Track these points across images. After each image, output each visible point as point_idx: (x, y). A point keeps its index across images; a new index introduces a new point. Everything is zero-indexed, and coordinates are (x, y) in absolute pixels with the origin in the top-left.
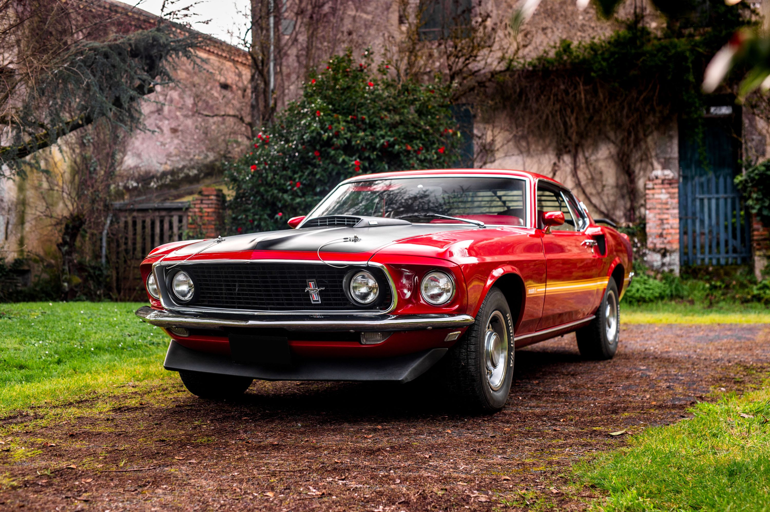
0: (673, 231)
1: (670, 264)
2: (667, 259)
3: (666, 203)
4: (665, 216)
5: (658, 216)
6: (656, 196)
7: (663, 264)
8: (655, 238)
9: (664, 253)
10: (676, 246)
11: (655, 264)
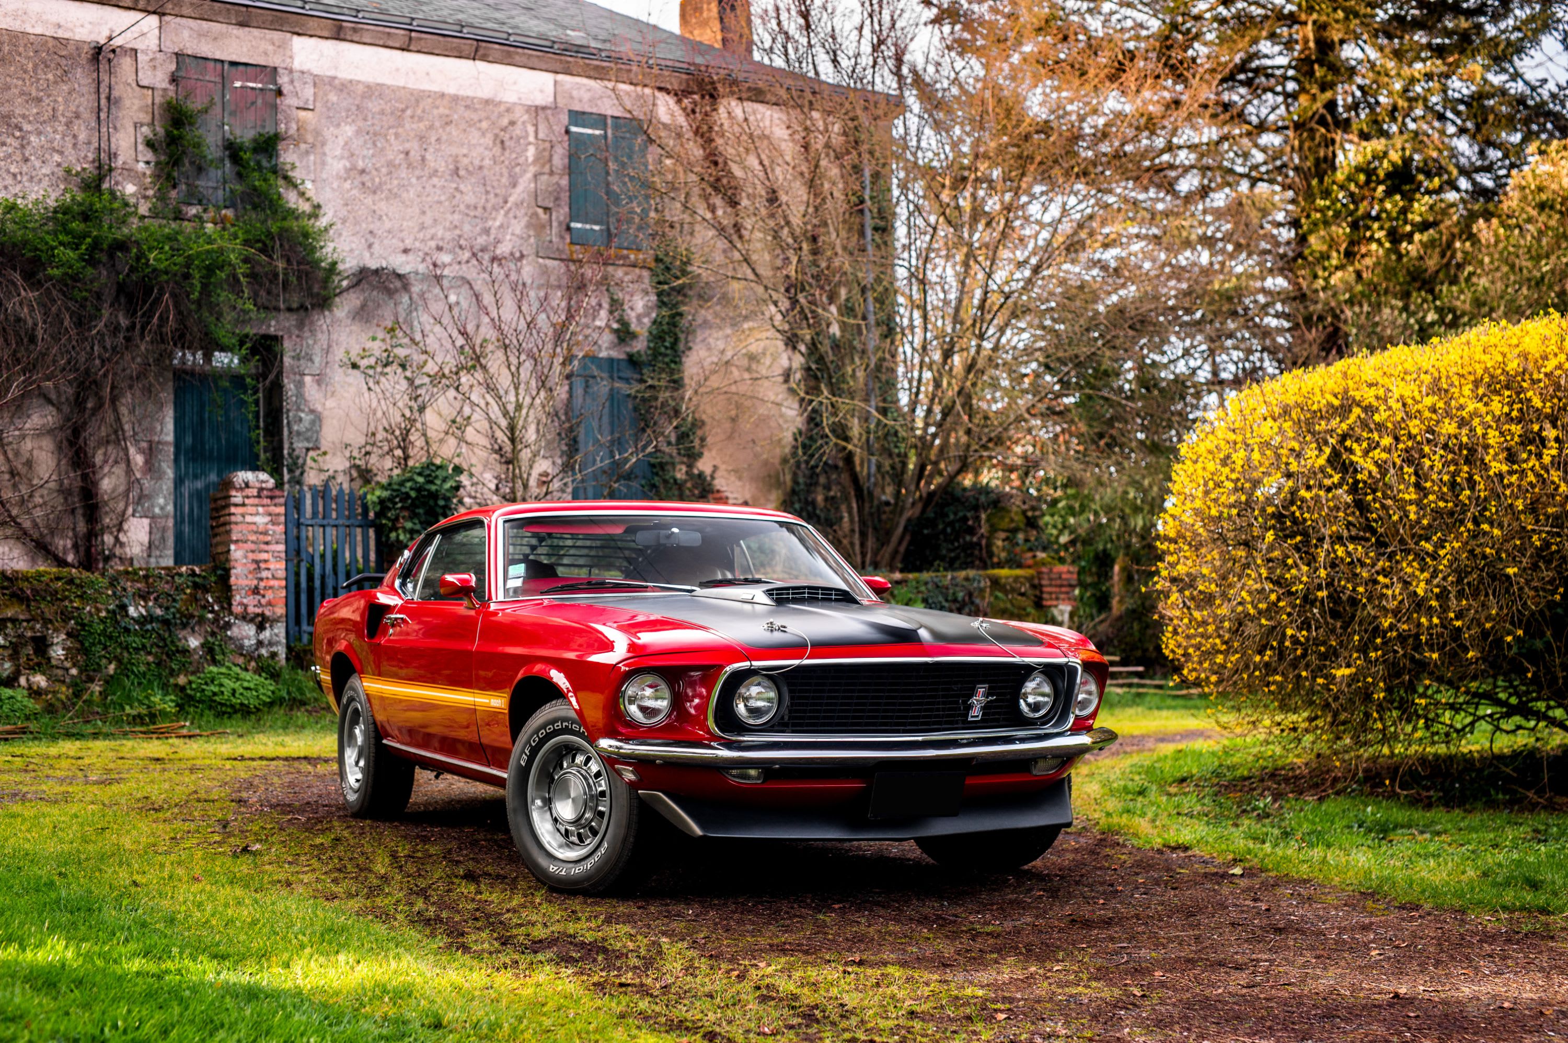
0: (275, 583)
1: (271, 644)
2: (266, 635)
3: (265, 533)
4: (264, 556)
5: (251, 555)
6: (249, 519)
7: (260, 643)
8: (247, 595)
9: (261, 622)
10: (280, 610)
11: (246, 643)
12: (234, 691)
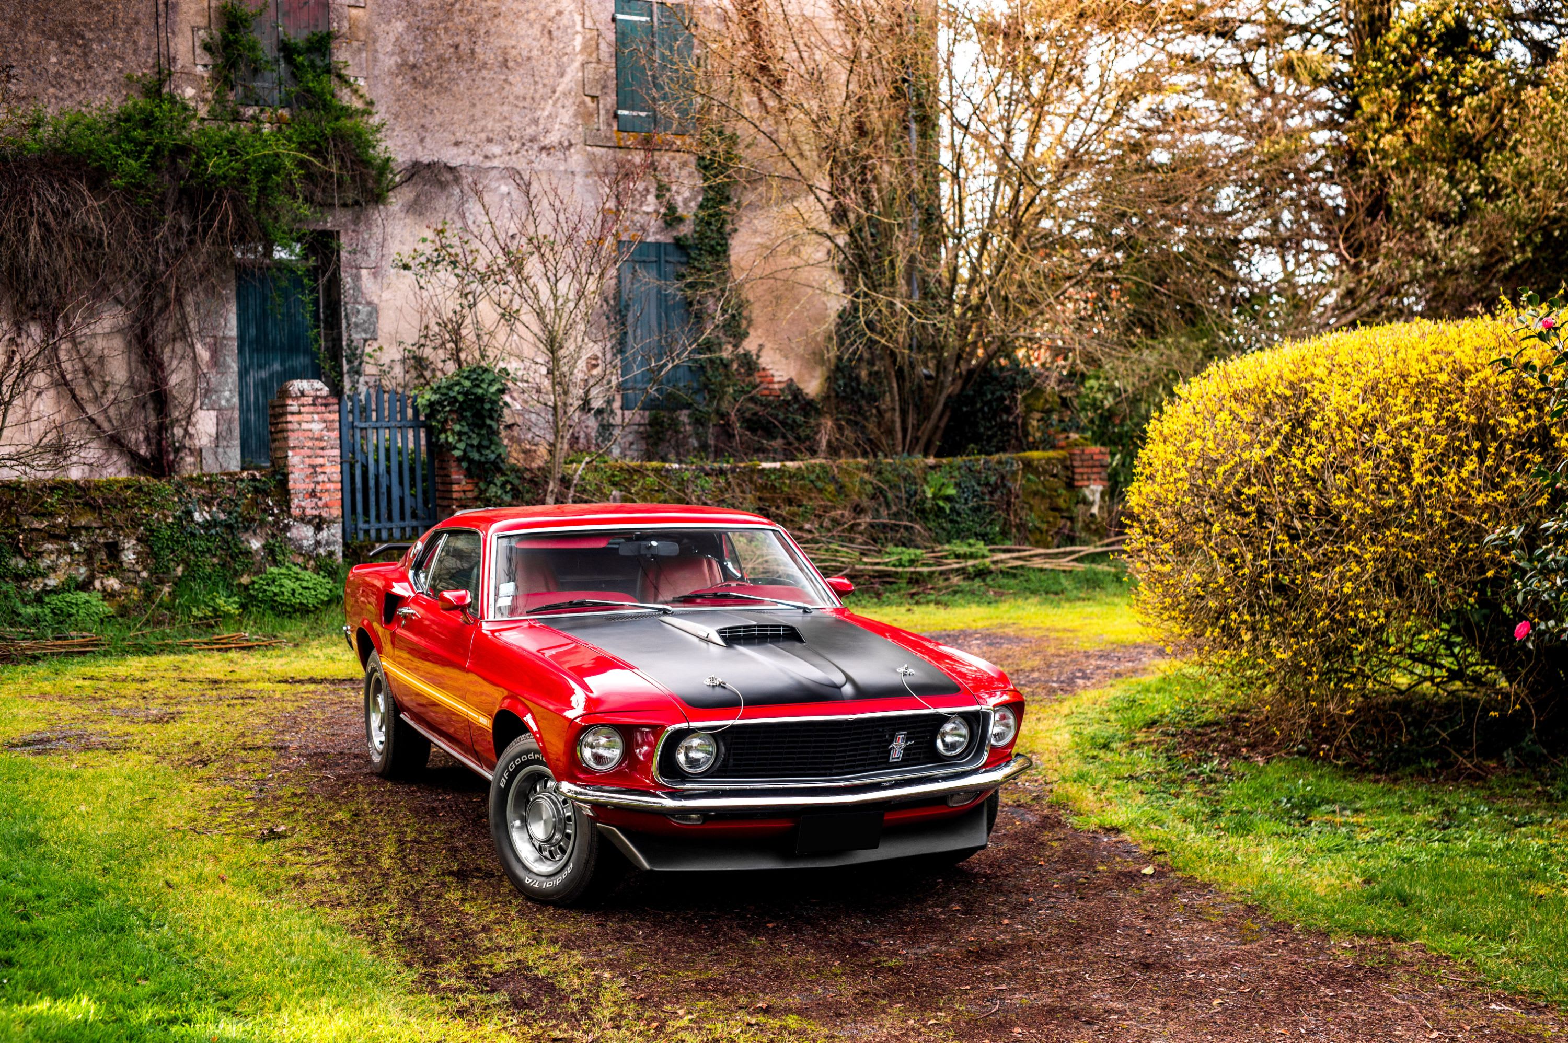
0: (331, 486)
1: (328, 543)
2: (323, 535)
3: (321, 439)
4: (320, 461)
5: (307, 461)
6: (305, 426)
7: (318, 543)
8: (304, 498)
9: (319, 524)
10: (336, 512)
11: (305, 543)
12: (293, 592)
